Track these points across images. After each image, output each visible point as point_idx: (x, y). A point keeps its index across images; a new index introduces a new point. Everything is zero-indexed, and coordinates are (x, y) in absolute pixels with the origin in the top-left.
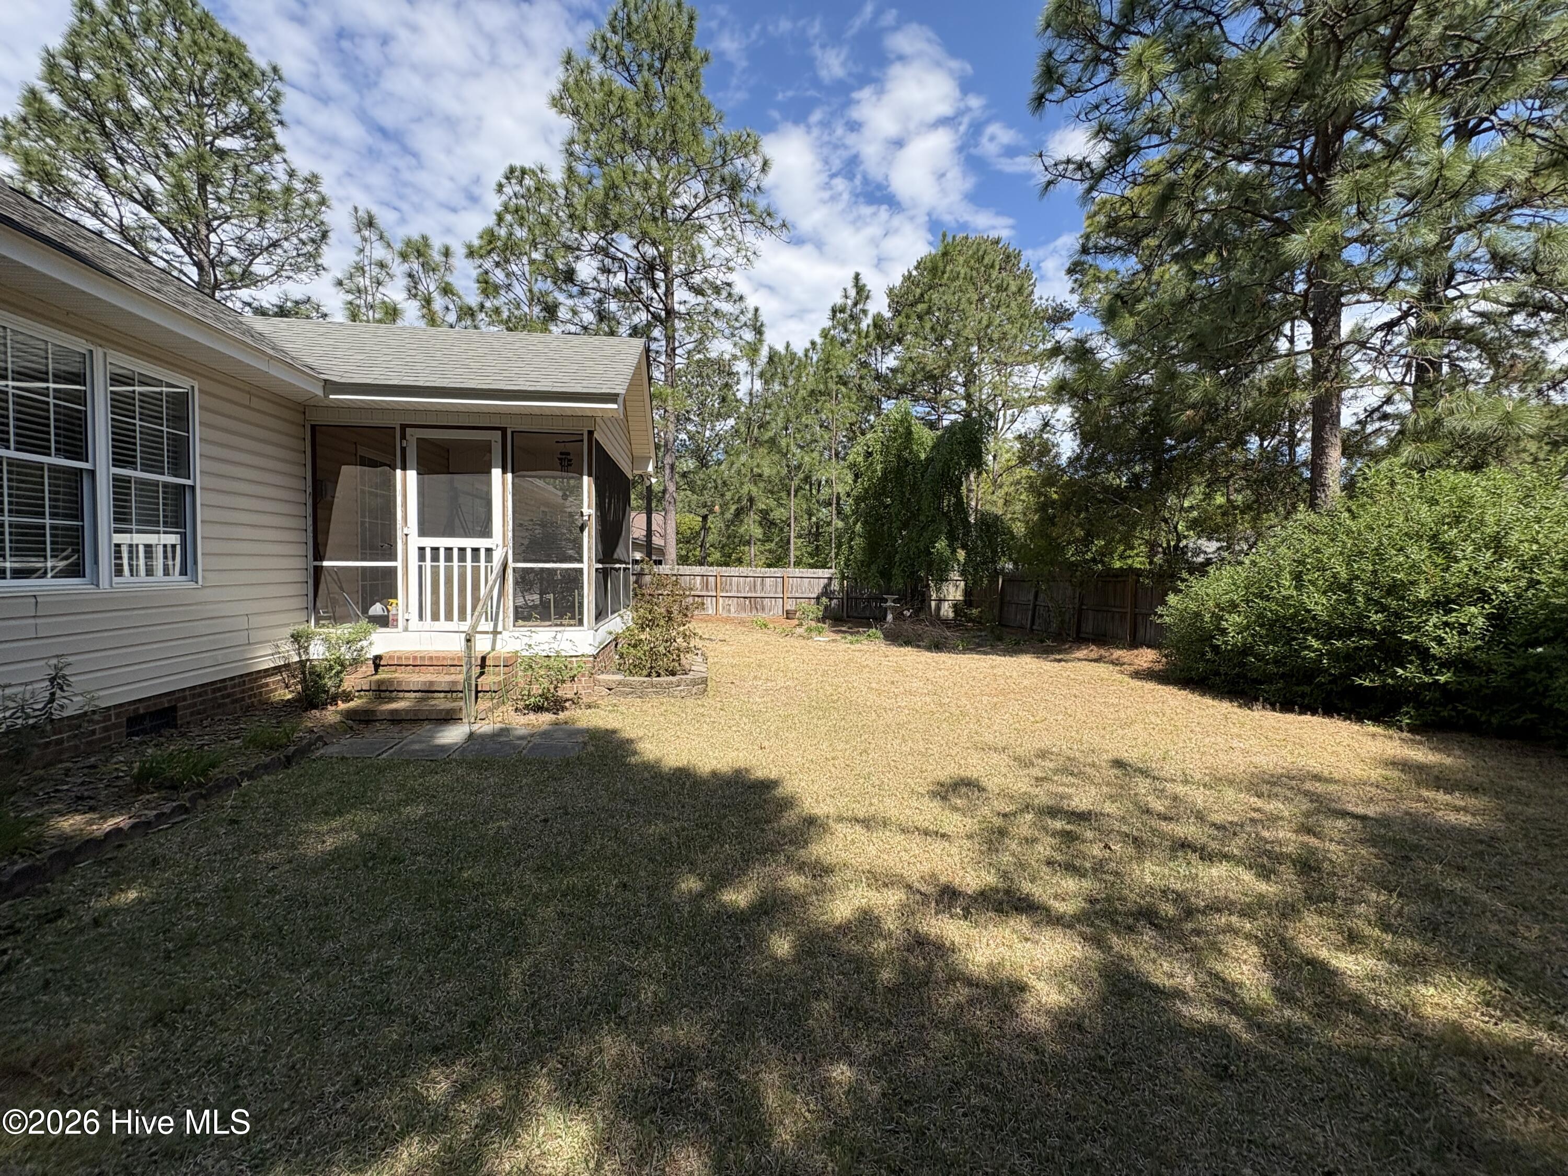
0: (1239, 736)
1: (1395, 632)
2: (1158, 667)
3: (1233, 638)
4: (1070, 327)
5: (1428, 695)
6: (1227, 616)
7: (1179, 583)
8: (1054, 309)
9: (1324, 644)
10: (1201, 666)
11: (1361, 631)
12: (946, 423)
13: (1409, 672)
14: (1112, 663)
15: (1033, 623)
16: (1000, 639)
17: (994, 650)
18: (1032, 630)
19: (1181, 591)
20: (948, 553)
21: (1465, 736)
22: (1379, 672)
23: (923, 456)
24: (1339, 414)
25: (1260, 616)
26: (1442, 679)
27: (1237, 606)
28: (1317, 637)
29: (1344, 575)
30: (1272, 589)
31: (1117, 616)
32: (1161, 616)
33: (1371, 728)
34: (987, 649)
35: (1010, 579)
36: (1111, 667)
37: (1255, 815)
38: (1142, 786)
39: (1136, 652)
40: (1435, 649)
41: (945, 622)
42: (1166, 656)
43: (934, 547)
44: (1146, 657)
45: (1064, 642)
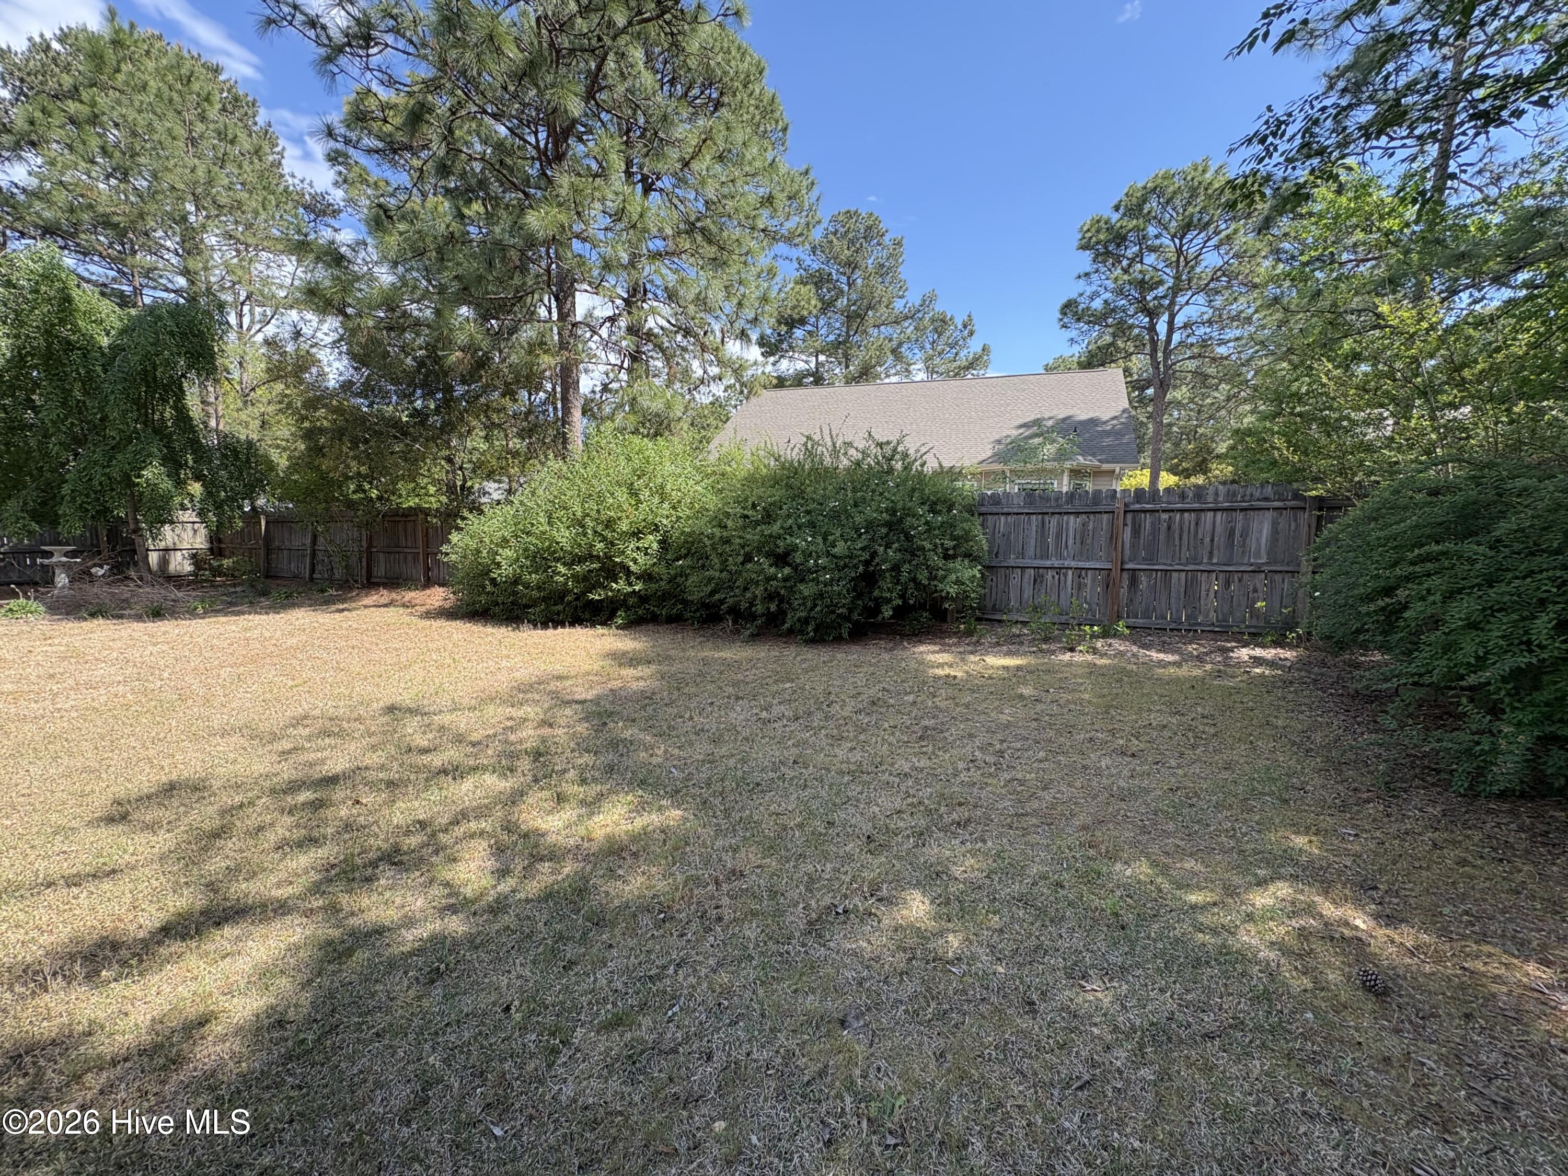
0: (508, 656)
1: (610, 557)
2: (448, 605)
3: (506, 571)
4: (337, 227)
5: (631, 601)
6: (500, 551)
7: (459, 521)
8: (313, 197)
9: (569, 569)
10: (483, 599)
11: (591, 557)
12: (147, 300)
13: (620, 585)
14: (404, 606)
15: (313, 571)
16: (265, 594)
17: (253, 607)
18: (312, 579)
19: (462, 529)
20: (167, 484)
21: (651, 626)
22: (605, 588)
23: (105, 341)
24: (578, 382)
25: (526, 550)
26: (637, 588)
27: (508, 541)
28: (564, 564)
29: (579, 514)
30: (533, 525)
31: (410, 557)
32: (447, 554)
33: (600, 630)
34: (245, 608)
35: (275, 521)
36: (401, 610)
37: (509, 724)
38: (411, 727)
39: (428, 592)
40: (633, 568)
41: (177, 580)
42: (454, 593)
43: (139, 476)
44: (437, 596)
45: (351, 589)
